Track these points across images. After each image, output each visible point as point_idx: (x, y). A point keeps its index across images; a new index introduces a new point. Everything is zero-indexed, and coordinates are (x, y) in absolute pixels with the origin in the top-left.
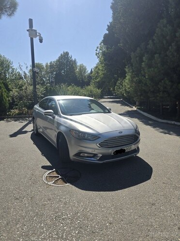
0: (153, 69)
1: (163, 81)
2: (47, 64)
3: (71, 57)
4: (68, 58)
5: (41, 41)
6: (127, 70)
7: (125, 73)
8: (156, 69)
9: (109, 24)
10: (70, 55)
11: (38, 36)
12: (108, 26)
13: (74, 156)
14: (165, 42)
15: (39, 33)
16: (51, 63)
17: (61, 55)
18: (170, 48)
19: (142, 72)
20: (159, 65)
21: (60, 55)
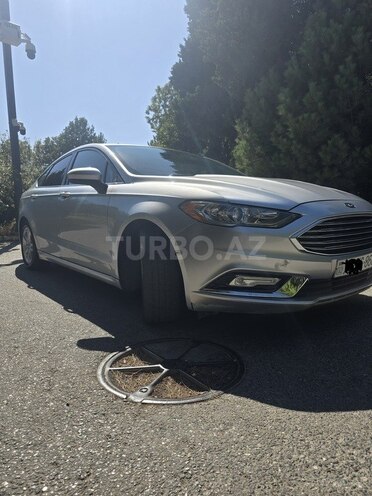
0: (306, 115)
1: (329, 142)
2: (39, 143)
3: (92, 130)
4: (85, 130)
5: (31, 54)
6: (237, 128)
7: (234, 134)
8: (313, 115)
9: (184, 44)
10: (89, 125)
11: (23, 41)
12: (181, 46)
13: (202, 291)
14: (326, 58)
15: (26, 35)
16: (47, 140)
17: (71, 123)
18: (341, 67)
19: (277, 126)
20: (320, 104)
21: (68, 125)
